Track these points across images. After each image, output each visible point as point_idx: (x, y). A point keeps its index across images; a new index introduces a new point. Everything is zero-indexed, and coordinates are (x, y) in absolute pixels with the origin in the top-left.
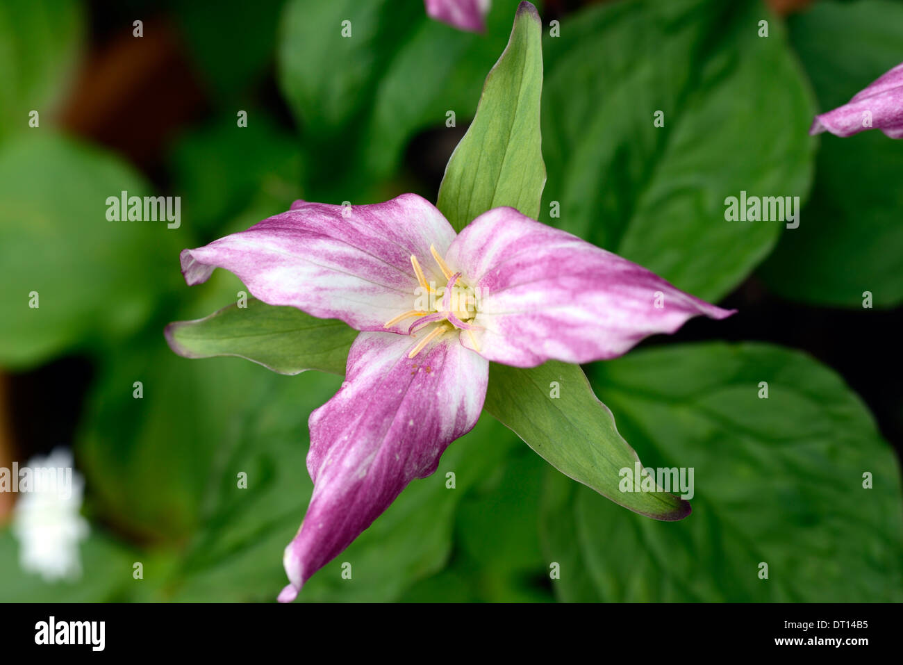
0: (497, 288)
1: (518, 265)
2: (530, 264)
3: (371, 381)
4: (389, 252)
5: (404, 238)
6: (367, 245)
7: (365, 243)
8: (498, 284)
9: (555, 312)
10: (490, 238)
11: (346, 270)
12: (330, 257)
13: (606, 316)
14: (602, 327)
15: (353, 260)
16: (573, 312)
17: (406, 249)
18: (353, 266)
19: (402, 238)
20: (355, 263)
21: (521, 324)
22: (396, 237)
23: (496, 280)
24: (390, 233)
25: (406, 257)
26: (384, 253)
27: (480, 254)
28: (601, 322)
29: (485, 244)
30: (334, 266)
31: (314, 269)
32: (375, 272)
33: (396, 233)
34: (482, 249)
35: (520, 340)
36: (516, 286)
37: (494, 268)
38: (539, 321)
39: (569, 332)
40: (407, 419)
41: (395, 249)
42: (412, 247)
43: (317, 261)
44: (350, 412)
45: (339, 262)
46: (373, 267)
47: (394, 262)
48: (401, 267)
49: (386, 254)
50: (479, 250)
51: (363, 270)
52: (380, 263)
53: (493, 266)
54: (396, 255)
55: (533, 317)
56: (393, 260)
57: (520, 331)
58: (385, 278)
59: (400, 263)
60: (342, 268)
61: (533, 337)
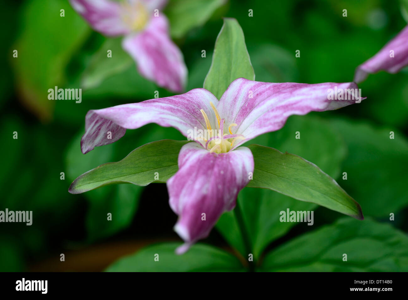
0: (248, 112)
1: (257, 95)
2: (264, 92)
3: (195, 161)
4: (190, 108)
5: (195, 103)
6: (179, 104)
7: (177, 104)
8: (248, 110)
9: (283, 103)
10: (239, 91)
11: (172, 113)
12: (163, 108)
13: (311, 94)
14: (310, 99)
15: (174, 109)
16: (293, 99)
17: (197, 107)
18: (175, 112)
19: (194, 102)
20: (175, 111)
21: (267, 117)
22: (192, 102)
23: (246, 109)
24: (188, 100)
25: (197, 111)
26: (187, 108)
27: (235, 102)
28: (309, 97)
29: (237, 95)
30: (166, 111)
31: (157, 112)
32: (185, 116)
33: (191, 100)
34: (236, 98)
35: (268, 122)
36: (259, 104)
37: (244, 104)
38: (276, 110)
39: (294, 106)
40: (220, 171)
41: (192, 107)
42: (199, 107)
43: (157, 109)
44: (189, 173)
45: (167, 110)
46: (184, 113)
47: (192, 113)
48: (196, 116)
49: (189, 109)
50: (234, 100)
51: (180, 114)
52: (187, 112)
53: (243, 104)
54: (193, 110)
55: (273, 110)
56: (192, 112)
57: (267, 120)
58: (190, 120)
59: (195, 114)
60: (170, 112)
61: (276, 117)
